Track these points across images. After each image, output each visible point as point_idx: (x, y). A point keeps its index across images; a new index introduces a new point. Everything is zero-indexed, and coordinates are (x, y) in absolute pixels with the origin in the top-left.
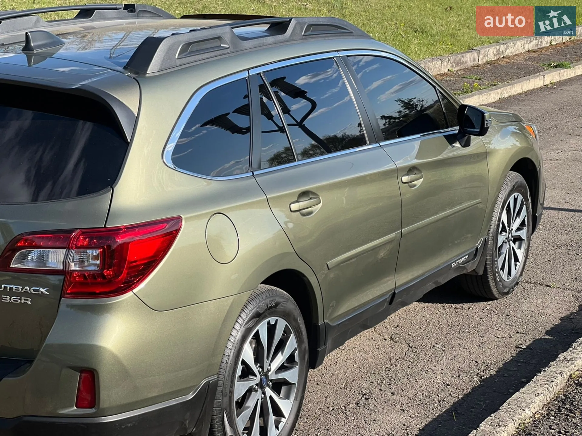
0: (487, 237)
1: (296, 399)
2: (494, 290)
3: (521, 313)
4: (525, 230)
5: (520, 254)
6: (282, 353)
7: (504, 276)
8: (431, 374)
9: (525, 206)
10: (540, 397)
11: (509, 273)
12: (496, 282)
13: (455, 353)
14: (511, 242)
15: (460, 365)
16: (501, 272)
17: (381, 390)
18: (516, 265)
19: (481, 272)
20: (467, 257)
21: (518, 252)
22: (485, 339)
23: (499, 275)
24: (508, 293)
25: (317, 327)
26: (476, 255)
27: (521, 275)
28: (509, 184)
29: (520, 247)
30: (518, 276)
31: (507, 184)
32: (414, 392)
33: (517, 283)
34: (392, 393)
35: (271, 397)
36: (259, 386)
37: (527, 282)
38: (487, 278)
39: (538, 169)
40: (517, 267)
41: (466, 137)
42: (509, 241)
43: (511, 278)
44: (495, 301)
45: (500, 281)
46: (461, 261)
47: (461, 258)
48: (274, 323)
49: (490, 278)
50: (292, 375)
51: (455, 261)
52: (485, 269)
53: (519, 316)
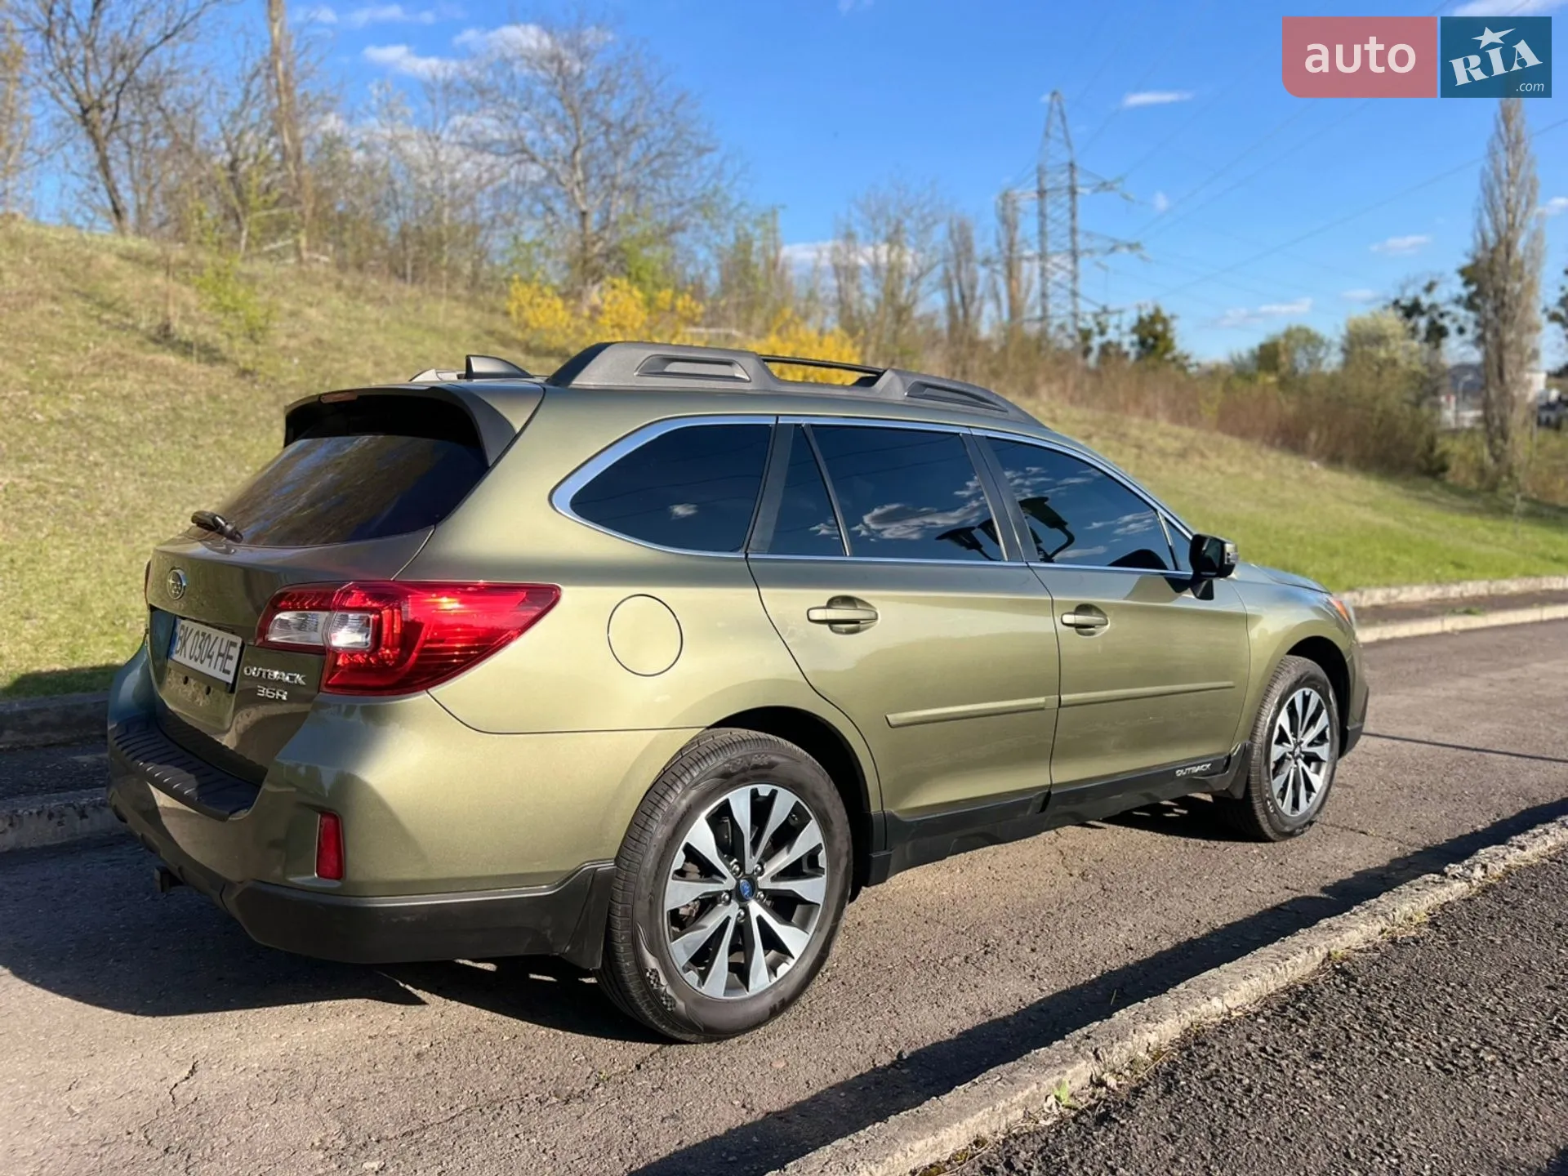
0: (1248, 742)
1: (818, 929)
2: (1266, 827)
3: (1304, 864)
4: (1326, 746)
5: (1318, 781)
6: (789, 851)
7: (1286, 806)
8: (1113, 929)
9: (1324, 711)
10: (1252, 981)
11: (1296, 804)
12: (1267, 812)
13: (1169, 904)
14: (1300, 761)
15: (1169, 923)
16: (1279, 801)
17: (1018, 943)
18: (1308, 797)
19: (1239, 794)
20: (1208, 766)
21: (1313, 777)
22: (1230, 891)
23: (1274, 804)
24: (1291, 835)
25: (868, 817)
26: (1227, 766)
27: (1318, 812)
28: (1293, 672)
29: (1317, 772)
30: (1312, 813)
31: (1289, 672)
32: (1069, 951)
33: (1311, 823)
34: (1033, 950)
35: (760, 920)
36: (734, 895)
37: (1332, 825)
38: (1252, 805)
39: (1347, 660)
40: (1311, 800)
41: (1204, 583)
42: (1296, 759)
43: (1299, 813)
44: (1271, 844)
45: (1275, 812)
46: (1196, 770)
47: (1196, 765)
48: (767, 794)
49: (1258, 806)
50: (811, 889)
51: (1184, 768)
52: (1248, 791)
53: (1299, 866)
